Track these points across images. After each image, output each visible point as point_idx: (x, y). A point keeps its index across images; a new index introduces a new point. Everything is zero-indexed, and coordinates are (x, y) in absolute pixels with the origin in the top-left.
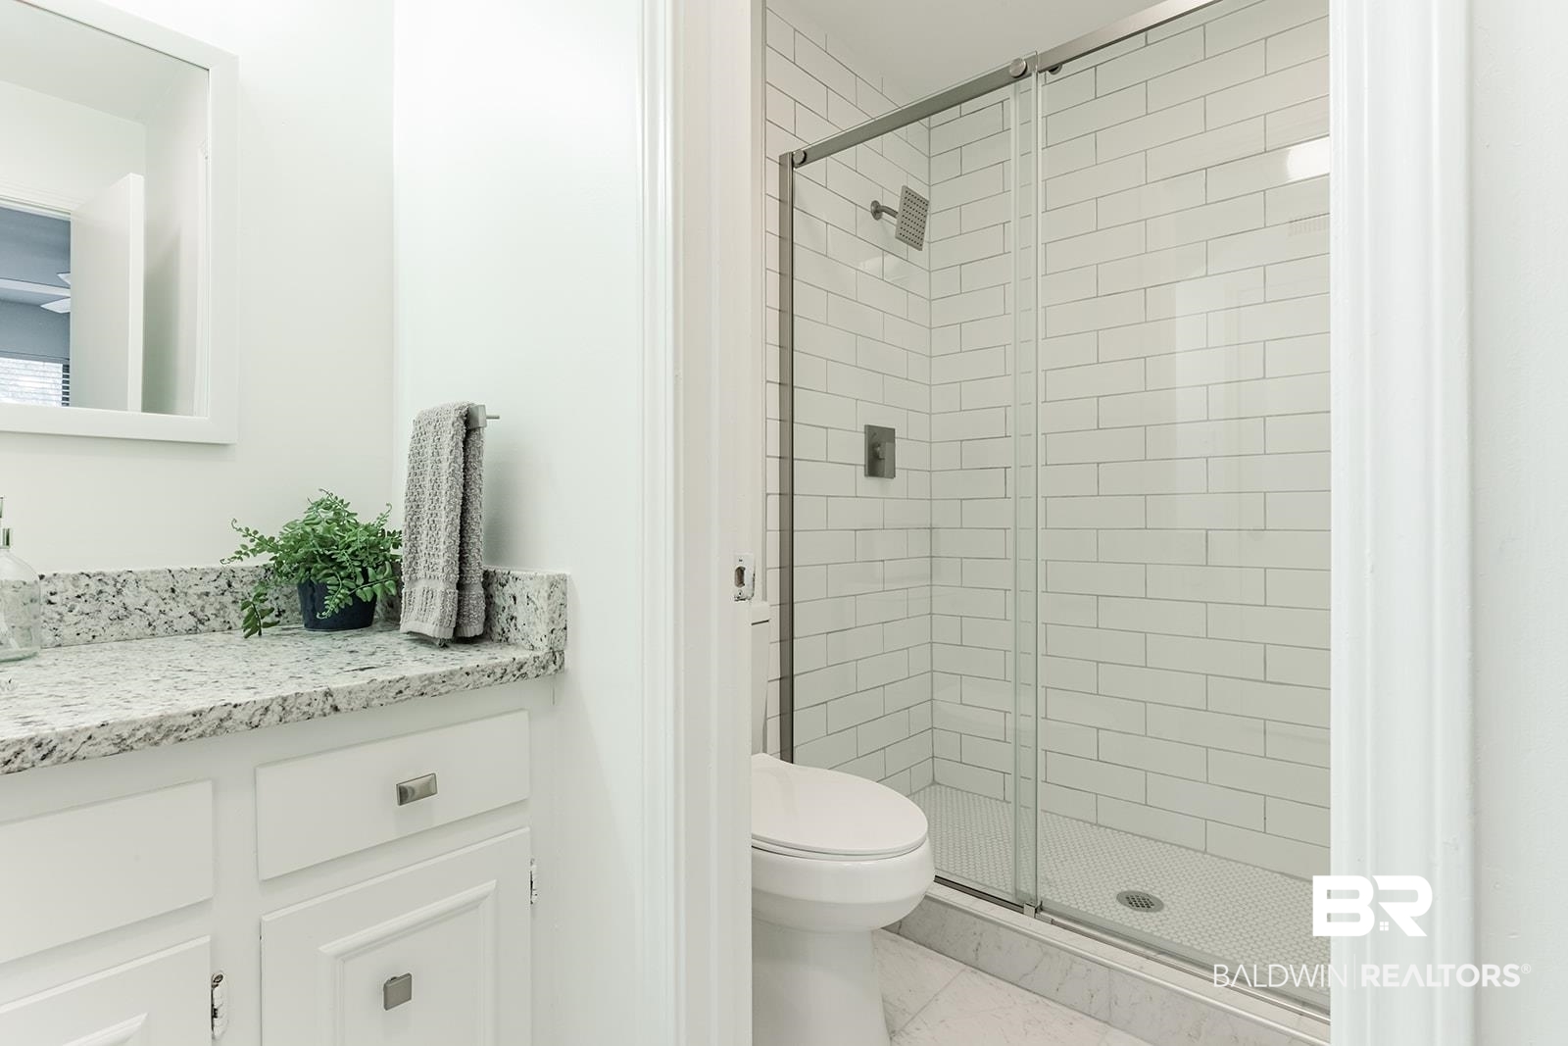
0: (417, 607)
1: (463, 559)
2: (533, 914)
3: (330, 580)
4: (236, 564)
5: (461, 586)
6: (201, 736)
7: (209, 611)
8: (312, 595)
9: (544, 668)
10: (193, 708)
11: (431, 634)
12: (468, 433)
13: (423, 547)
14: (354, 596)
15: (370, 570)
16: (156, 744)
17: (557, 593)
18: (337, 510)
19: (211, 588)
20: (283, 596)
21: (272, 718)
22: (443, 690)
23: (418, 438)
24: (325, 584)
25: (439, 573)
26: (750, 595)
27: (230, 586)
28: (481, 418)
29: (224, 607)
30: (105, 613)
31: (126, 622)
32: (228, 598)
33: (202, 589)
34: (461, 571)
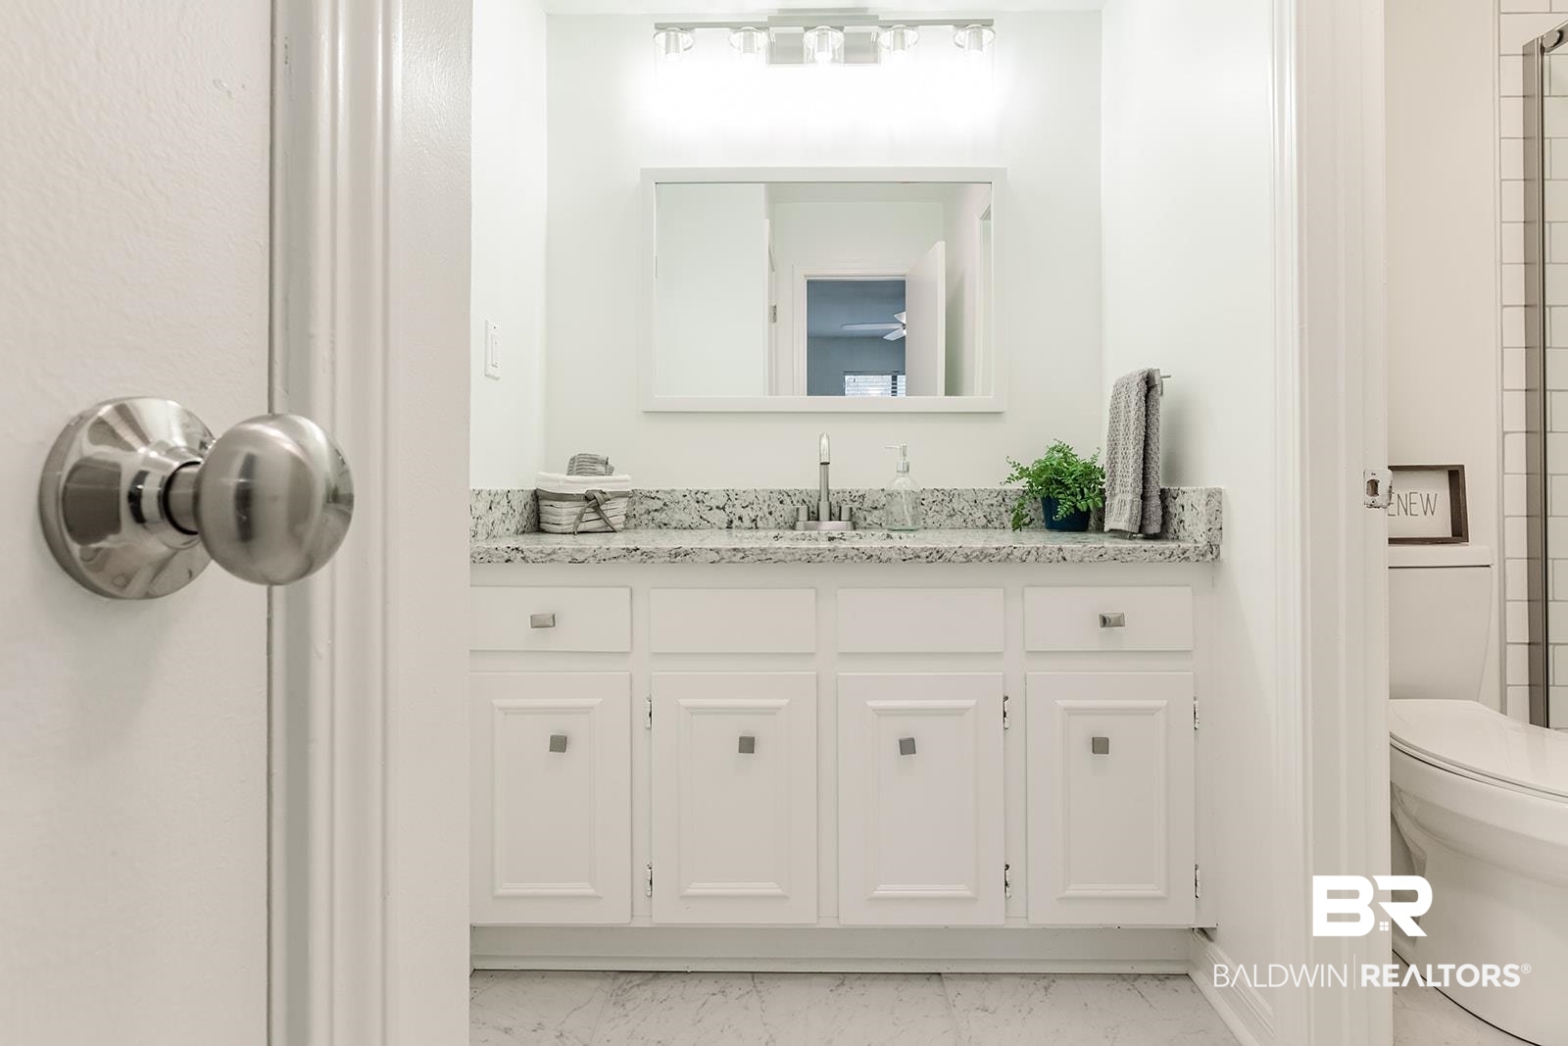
0: (1115, 511)
1: (1145, 479)
2: (1196, 737)
3: (1060, 496)
4: (1008, 487)
5: (1144, 497)
6: (999, 561)
7: (993, 516)
8: (1049, 505)
9: (1203, 555)
10: (996, 546)
11: (1123, 529)
12: (1149, 389)
13: (1119, 472)
14: (1075, 507)
15: (1085, 490)
16: (981, 561)
17: (1214, 502)
18: (1065, 452)
19: (994, 502)
20: (1034, 510)
21: (1031, 558)
22: (1129, 559)
23: (1116, 397)
24: (1058, 499)
25: (1129, 488)
26: (1385, 504)
27: (1004, 500)
28: (1157, 378)
29: (1001, 514)
30: (945, 512)
31: (954, 518)
32: (1003, 509)
33: (989, 502)
34: (1144, 488)
